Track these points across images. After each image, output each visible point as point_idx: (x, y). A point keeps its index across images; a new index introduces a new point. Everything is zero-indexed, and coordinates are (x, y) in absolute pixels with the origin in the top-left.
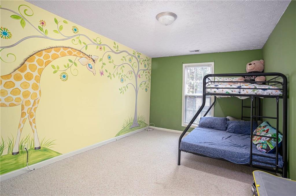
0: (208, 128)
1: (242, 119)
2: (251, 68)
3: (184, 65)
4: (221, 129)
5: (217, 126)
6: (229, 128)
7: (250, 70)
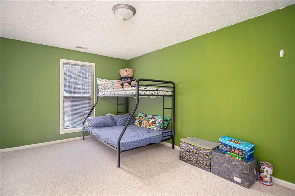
0: (102, 127)
1: (117, 114)
2: (127, 74)
3: (62, 61)
4: (113, 125)
5: (109, 123)
6: (119, 123)
7: (126, 75)
